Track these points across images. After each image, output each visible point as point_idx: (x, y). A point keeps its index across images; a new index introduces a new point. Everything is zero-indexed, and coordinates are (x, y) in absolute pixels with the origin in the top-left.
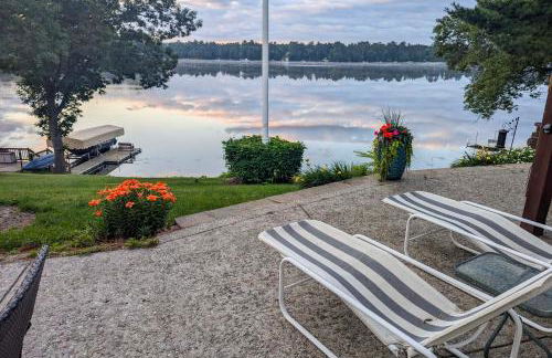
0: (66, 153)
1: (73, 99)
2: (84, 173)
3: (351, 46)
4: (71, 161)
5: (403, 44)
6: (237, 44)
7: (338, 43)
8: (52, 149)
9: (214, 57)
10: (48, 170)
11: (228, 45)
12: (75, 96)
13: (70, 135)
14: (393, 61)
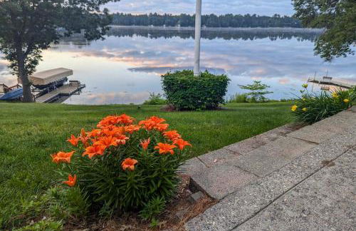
0: (32, 87)
1: (35, 48)
2: (46, 102)
3: (221, 17)
4: (35, 94)
5: (255, 15)
6: (146, 15)
7: (212, 15)
8: (21, 85)
9: (130, 24)
10: (18, 100)
11: (140, 16)
12: (37, 46)
13: (34, 74)
14: (248, 27)
